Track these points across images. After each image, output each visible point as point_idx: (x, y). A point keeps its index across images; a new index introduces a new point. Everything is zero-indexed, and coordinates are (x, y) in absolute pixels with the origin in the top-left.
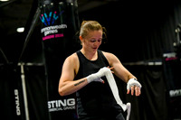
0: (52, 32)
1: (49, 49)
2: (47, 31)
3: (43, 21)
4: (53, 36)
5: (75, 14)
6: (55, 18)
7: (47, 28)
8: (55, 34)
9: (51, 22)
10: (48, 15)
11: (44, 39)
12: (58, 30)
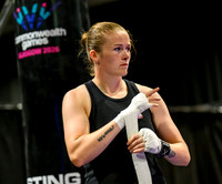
0: (38, 42)
1: (31, 76)
2: (28, 40)
3: (20, 20)
4: (38, 51)
5: (83, 9)
6: (44, 15)
7: (27, 36)
8: (43, 46)
9: (35, 23)
10: (30, 9)
11: (21, 56)
12: (50, 38)
